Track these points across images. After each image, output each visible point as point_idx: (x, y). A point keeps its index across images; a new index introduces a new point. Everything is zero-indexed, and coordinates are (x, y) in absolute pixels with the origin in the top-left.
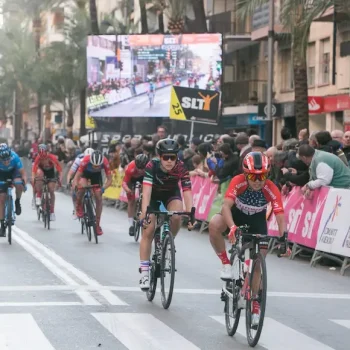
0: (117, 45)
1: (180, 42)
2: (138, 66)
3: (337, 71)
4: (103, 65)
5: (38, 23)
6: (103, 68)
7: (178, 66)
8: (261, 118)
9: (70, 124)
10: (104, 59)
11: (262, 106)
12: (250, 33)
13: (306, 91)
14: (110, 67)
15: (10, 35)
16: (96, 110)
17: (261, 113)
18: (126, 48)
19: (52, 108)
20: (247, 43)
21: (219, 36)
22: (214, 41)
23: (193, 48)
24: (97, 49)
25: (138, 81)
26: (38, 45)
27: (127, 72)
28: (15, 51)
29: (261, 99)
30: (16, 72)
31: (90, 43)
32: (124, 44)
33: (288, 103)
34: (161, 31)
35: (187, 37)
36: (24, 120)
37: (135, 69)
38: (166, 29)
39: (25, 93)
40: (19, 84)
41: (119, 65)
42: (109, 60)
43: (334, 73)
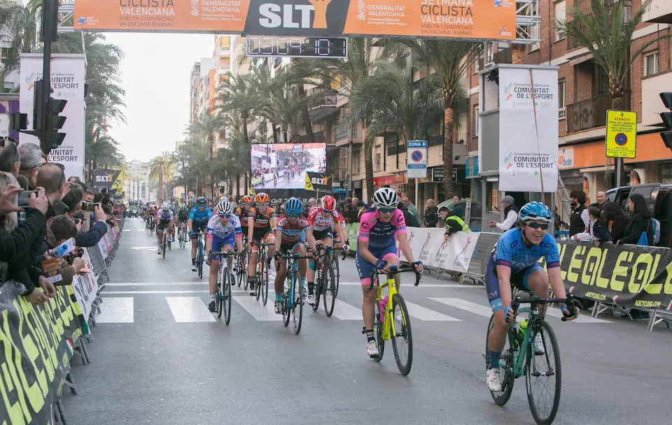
0: (268, 150)
1: (303, 147)
2: (280, 161)
3: (399, 161)
4: (260, 160)
5: (211, 138)
6: (260, 162)
7: (301, 161)
8: (341, 189)
9: (231, 193)
10: (260, 157)
11: (342, 183)
12: (335, 143)
13: (372, 174)
14: (264, 162)
15: (195, 145)
16: (256, 185)
17: (342, 186)
18: (273, 151)
19: (220, 184)
20: (334, 148)
21: (324, 144)
22: (320, 147)
23: (309, 151)
24: (257, 152)
25: (279, 169)
26: (211, 151)
27: (274, 164)
28: (198, 154)
29: (341, 179)
30: (198, 165)
31: (253, 149)
32: (272, 149)
33: (356, 181)
34: (286, 142)
35: (306, 145)
36: (203, 191)
37: (278, 163)
38: (288, 141)
39: (204, 177)
40: (201, 172)
41: (269, 161)
42: (264, 157)
43: (385, 165)
